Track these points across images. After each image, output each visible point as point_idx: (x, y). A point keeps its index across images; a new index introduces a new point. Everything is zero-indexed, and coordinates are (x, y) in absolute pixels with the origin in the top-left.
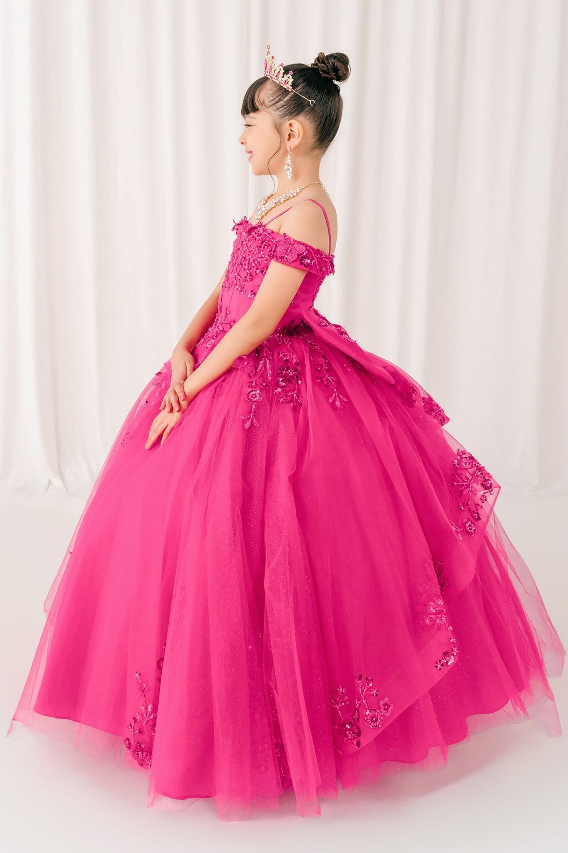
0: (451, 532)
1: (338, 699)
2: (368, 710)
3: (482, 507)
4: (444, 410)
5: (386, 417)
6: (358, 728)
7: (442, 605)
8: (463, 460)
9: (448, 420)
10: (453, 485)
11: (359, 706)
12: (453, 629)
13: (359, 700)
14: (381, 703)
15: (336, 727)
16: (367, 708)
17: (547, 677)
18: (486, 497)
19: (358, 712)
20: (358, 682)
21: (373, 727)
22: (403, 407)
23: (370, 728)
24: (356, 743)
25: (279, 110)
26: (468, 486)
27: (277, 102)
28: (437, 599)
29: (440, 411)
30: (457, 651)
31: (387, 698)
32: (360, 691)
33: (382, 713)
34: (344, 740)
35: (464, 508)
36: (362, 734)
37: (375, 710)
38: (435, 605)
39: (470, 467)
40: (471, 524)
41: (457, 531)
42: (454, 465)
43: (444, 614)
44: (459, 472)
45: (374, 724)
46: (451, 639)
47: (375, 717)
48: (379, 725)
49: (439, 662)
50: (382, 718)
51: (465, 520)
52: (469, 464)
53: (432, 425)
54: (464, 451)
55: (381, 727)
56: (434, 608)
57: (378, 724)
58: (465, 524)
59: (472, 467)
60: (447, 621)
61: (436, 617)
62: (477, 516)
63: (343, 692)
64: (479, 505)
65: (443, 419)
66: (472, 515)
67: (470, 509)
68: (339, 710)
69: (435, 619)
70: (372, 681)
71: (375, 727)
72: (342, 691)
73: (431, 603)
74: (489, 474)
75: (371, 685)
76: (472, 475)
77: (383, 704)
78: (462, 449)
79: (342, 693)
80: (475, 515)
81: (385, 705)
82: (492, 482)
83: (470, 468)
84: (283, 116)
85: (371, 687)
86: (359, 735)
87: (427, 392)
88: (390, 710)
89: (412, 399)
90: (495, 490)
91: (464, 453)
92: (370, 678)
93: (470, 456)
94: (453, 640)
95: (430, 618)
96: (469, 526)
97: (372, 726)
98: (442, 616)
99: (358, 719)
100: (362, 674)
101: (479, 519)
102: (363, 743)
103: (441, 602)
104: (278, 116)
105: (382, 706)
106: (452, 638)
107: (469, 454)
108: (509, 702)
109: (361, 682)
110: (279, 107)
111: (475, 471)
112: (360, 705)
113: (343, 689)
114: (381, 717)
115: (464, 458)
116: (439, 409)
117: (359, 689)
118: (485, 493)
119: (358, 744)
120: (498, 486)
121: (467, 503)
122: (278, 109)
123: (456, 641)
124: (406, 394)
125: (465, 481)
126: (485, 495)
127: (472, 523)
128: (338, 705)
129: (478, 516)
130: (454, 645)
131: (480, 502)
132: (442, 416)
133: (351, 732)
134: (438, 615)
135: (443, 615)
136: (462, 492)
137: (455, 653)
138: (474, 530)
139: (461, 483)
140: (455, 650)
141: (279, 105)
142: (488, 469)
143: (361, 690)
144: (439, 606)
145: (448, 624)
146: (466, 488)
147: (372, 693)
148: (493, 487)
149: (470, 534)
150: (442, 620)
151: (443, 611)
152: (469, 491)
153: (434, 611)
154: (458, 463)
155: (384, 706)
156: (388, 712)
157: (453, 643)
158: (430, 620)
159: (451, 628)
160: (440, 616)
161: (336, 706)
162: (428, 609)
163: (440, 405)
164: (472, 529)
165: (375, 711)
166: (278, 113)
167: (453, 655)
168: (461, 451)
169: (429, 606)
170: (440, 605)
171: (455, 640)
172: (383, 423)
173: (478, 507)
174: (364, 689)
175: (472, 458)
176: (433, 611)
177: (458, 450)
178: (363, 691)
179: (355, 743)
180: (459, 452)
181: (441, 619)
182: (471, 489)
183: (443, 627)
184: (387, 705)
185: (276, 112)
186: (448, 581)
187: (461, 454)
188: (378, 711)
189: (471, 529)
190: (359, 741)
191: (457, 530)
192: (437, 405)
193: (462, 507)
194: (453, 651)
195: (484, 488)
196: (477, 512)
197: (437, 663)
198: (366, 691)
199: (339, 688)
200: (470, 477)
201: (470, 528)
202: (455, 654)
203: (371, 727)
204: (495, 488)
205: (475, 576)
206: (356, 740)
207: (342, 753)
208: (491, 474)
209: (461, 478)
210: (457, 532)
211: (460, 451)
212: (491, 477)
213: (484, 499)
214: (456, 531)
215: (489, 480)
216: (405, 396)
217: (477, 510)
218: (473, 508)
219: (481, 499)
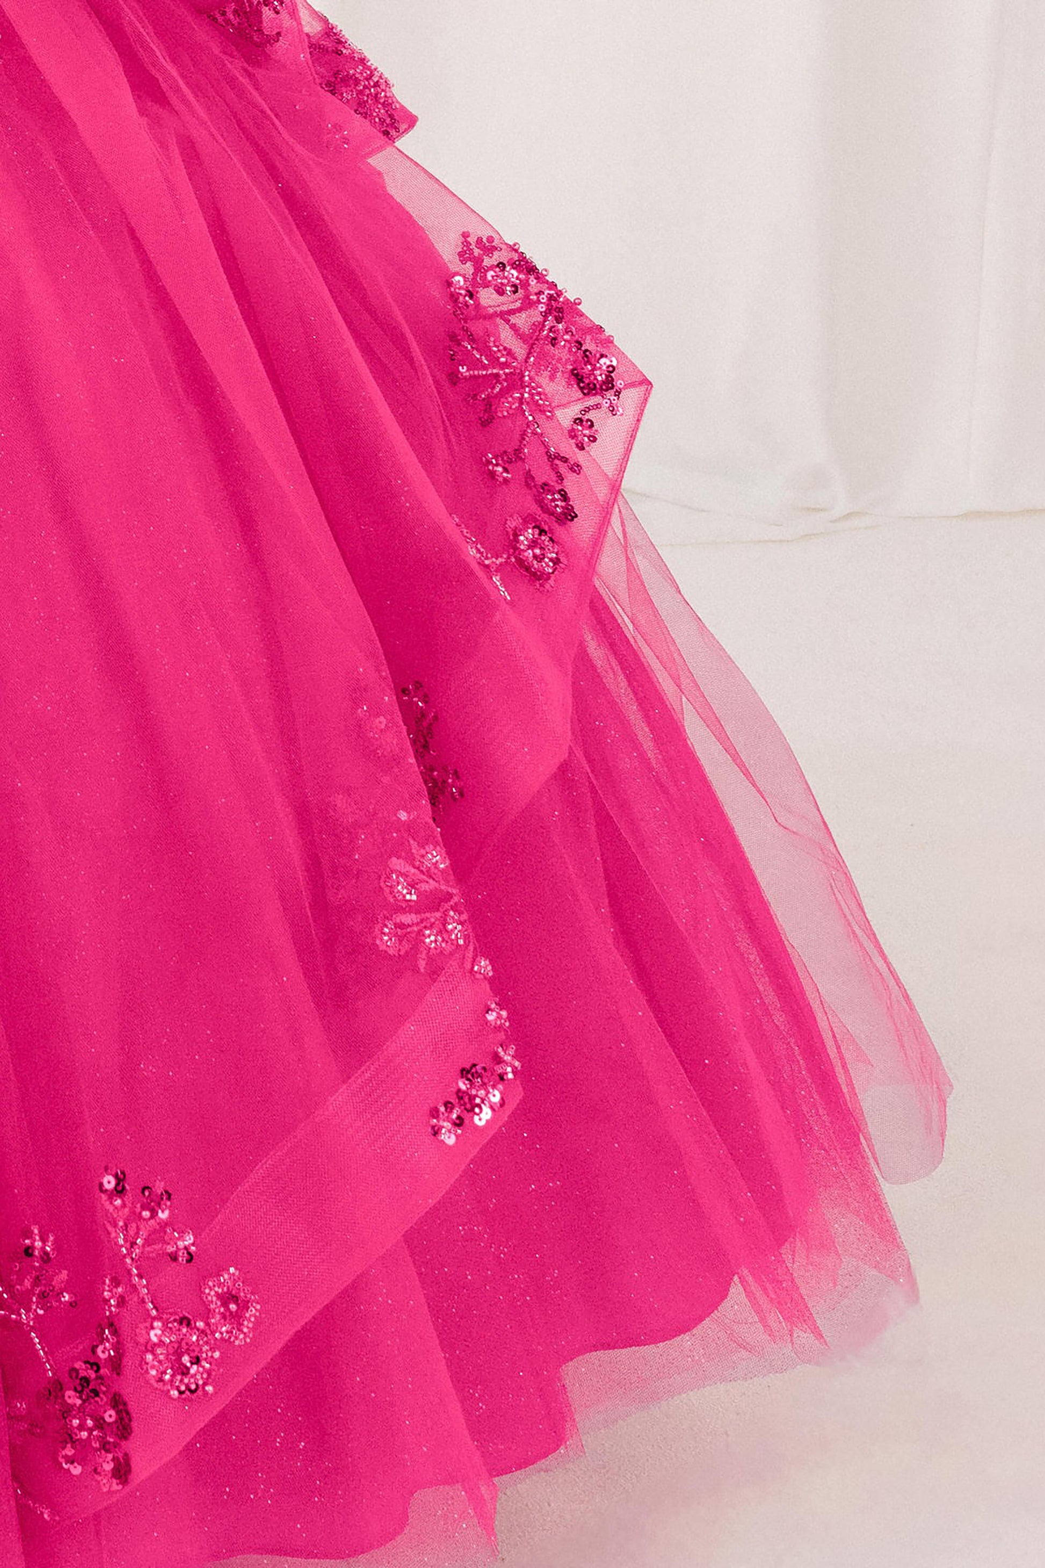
0: (464, 566)
1: (27, 1283)
2: (157, 1324)
3: (576, 468)
4: (391, 83)
5: (161, 99)
6: (118, 1402)
7: (443, 871)
8: (490, 274)
9: (412, 121)
10: (454, 377)
11: (118, 1305)
12: (494, 969)
13: (116, 1282)
14: (211, 1293)
15: (21, 1405)
16: (154, 1313)
17: (881, 1180)
18: (592, 425)
19: (115, 1332)
20: (107, 1205)
21: (181, 1393)
22: (231, 63)
23: (170, 1398)
24: (112, 1465)
26: (516, 381)
28: (422, 846)
29: (377, 85)
30: (517, 1064)
31: (232, 1270)
32: (121, 1242)
33: (217, 1335)
34: (61, 1460)
35: (506, 470)
36: (134, 1424)
37: (185, 1321)
38: (413, 870)
39: (518, 304)
40: (540, 534)
41: (487, 562)
42: (454, 298)
43: (452, 909)
44: (476, 328)
45: (186, 1381)
46: (488, 1010)
47: (188, 1352)
48: (205, 1384)
49: (442, 1109)
50: (217, 1355)
51: (512, 524)
52: (515, 292)
53: (346, 140)
54: (490, 239)
55: (215, 1393)
56: (412, 885)
57: (201, 1382)
58: (516, 536)
59: (528, 304)
60: (466, 938)
61: (422, 921)
62: (559, 503)
63: (46, 1253)
64: (565, 460)
65: (391, 116)
66: (540, 502)
67: (529, 476)
68: (33, 1329)
69: (415, 929)
70: (169, 1198)
71: (192, 1392)
72: (43, 1249)
73: (396, 863)
74: (600, 329)
75: (163, 1215)
76: (531, 339)
77: (217, 1294)
78: (480, 234)
79: (45, 1256)
80: (554, 500)
81: (226, 1298)
82: (615, 363)
83: (520, 310)
85: (164, 1225)
86: (124, 1428)
87: (317, 9)
88: (249, 1320)
89: (260, 31)
90: (630, 397)
91: (488, 247)
92: (159, 1187)
93: (516, 257)
94: (499, 1017)
95: (397, 926)
96: (533, 544)
97: (178, 1388)
98: (445, 914)
99: (116, 1364)
100: (127, 1171)
101: (569, 515)
102: (142, 1469)
103: (436, 858)
105: (215, 1305)
106: (493, 1006)
107: (513, 249)
108: (736, 1289)
109: (124, 1205)
111: (540, 319)
112: (122, 1302)
113: (44, 1240)
114: (213, 1350)
115: (491, 268)
116: (371, 75)
117: (113, 1235)
118: (586, 410)
119: (122, 1472)
120: (638, 378)
121: (518, 451)
123: (509, 1018)
124: (235, 12)
125: (503, 360)
126: (591, 415)
127: (542, 532)
128: (28, 1310)
129: (563, 504)
130: (502, 1036)
131: (567, 448)
132: (383, 104)
133: (90, 1423)
134: (428, 915)
135: (452, 913)
136: (490, 405)
137: (509, 1069)
138: (551, 560)
139: (485, 367)
140: (507, 1058)
142: (592, 311)
143: (125, 1240)
144: (430, 877)
145: (471, 948)
146: (505, 392)
147: (171, 1249)
148: (619, 383)
149: (538, 577)
150: (447, 931)
151: (450, 896)
152: (521, 399)
153: (414, 897)
154: (468, 291)
155: (225, 1304)
156: (241, 1330)
157: (498, 1028)
158: (396, 935)
159: (484, 967)
160: (438, 915)
161: (19, 1315)
162: (387, 890)
163: (374, 60)
164: (544, 556)
165: (188, 1325)
167: (502, 1077)
168: (479, 241)
169: (389, 877)
170: (433, 870)
171: (504, 1013)
172: (155, 123)
173: (563, 468)
174: (137, 1235)
175: (526, 267)
176: (408, 897)
177: (465, 235)
178: (133, 1244)
179: (108, 1467)
180: (466, 244)
181: (443, 931)
182: (532, 395)
183: (453, 964)
184: (235, 1299)
186: (457, 775)
187: (477, 252)
188: (200, 1324)
189: (539, 558)
190: (127, 1457)
191: (487, 558)
192: (363, 61)
193: (500, 469)
194: (498, 1060)
195: (581, 389)
196: (558, 487)
197: (435, 1113)
198: (147, 1242)
199: (30, 1235)
200: (520, 350)
201: (537, 551)
202: (510, 1076)
203: (175, 1393)
204: (628, 386)
205: (571, 752)
206: (110, 1456)
207: (52, 1514)
208: (608, 332)
209: (486, 350)
210: (487, 567)
211: (473, 240)
212: (609, 341)
213: (587, 432)
214: (481, 564)
215: (602, 356)
216: (228, 22)
217: (561, 478)
218: (543, 474)
219: (572, 434)
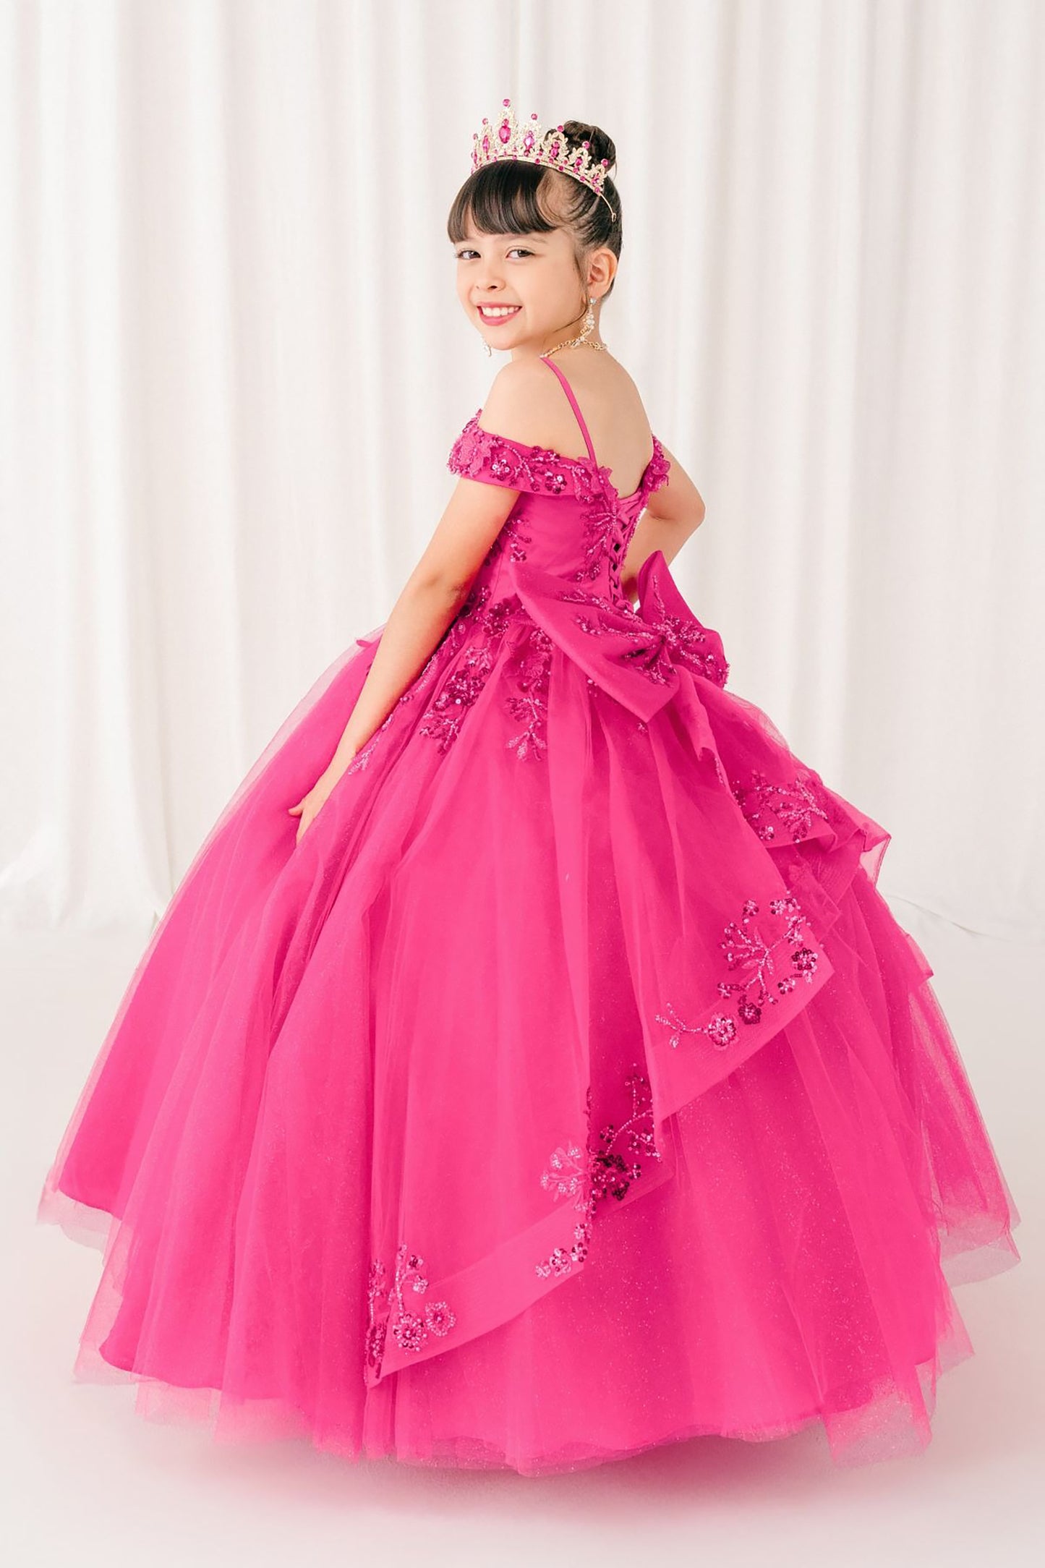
1: (374, 1283)
11: (392, 1302)
25: (583, 230)
26: (760, 954)
27: (580, 215)
30: (581, 1255)
31: (444, 1303)
35: (729, 992)
38: (565, 1155)
42: (746, 909)
48: (416, 1347)
50: (425, 1336)
56: (561, 1162)
60: (577, 1191)
61: (561, 1179)
62: (753, 1014)
77: (432, 1310)
79: (379, 1272)
81: (438, 1314)
84: (587, 241)
95: (550, 1177)
97: (402, 1344)
103: (576, 1152)
104: (578, 239)
105: (430, 1315)
106: (578, 1226)
110: (582, 224)
112: (393, 1300)
113: (381, 1266)
122: (581, 227)
128: (372, 1294)
134: (564, 1176)
137: (576, 1256)
138: (728, 1037)
139: (745, 944)
140: (577, 1251)
141: (582, 220)
143: (399, 1275)
144: (572, 1160)
146: (751, 958)
149: (717, 1043)
152: (759, 963)
153: (561, 1167)
155: (435, 1316)
158: (548, 1182)
160: (568, 1178)
164: (724, 1035)
166: (581, 235)
169: (554, 1155)
170: (574, 1158)
174: (403, 1274)
176: (558, 1167)
178: (402, 1278)
182: (766, 962)
183: (569, 1202)
184: (441, 1315)
185: (577, 234)
193: (724, 991)
194: (573, 1251)
198: (407, 1279)
199: (377, 1263)
202: (575, 1259)
209: (750, 937)
